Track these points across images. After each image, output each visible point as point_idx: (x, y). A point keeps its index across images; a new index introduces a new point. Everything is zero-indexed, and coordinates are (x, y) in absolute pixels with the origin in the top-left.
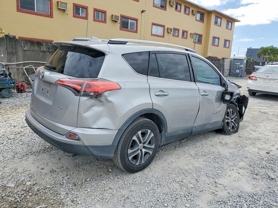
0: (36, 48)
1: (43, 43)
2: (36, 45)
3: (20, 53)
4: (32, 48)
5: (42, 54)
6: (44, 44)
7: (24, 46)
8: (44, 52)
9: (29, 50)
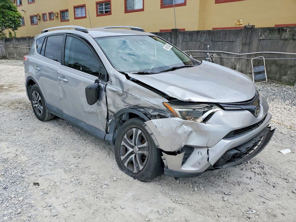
0: (276, 35)
1: (286, 29)
2: (276, 33)
3: (255, 43)
4: (270, 36)
5: (281, 42)
6: (288, 30)
7: (261, 35)
8: (286, 40)
9: (266, 39)
